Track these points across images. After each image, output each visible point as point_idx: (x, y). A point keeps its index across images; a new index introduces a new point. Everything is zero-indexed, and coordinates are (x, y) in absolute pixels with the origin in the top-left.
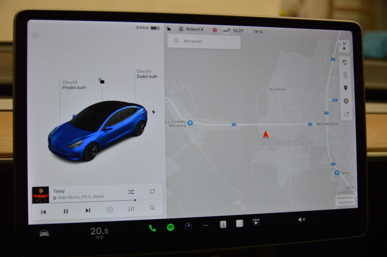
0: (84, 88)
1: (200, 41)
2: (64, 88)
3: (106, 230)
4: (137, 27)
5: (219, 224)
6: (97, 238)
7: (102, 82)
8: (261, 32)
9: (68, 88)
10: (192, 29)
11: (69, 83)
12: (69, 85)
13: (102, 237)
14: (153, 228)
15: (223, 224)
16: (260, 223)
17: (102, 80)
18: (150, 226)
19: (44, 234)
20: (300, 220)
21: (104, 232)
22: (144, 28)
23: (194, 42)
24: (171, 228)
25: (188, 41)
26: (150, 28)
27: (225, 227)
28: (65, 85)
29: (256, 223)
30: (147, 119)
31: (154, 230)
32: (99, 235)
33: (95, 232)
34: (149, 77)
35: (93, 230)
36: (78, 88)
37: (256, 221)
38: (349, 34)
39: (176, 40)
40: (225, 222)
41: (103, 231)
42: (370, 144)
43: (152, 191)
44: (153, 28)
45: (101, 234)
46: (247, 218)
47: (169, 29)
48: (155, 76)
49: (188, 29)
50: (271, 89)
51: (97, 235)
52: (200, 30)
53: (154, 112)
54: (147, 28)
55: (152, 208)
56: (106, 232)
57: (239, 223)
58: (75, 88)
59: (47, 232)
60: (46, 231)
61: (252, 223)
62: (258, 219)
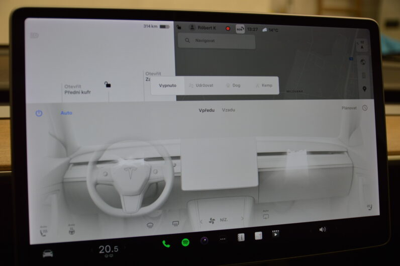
0: (88, 92)
1: (213, 41)
2: (67, 93)
3: (116, 247)
4: (145, 26)
5: (237, 237)
6: (106, 256)
7: (108, 86)
8: (276, 30)
9: (71, 93)
10: (204, 28)
11: (72, 87)
12: (72, 90)
13: (111, 256)
14: (166, 244)
15: (241, 237)
16: (280, 234)
17: (109, 83)
18: (164, 242)
19: (48, 254)
20: (321, 230)
21: (114, 250)
22: (152, 26)
23: (206, 41)
24: (186, 243)
25: (200, 41)
26: (159, 27)
27: (243, 240)
28: (68, 89)
29: (276, 235)
31: (168, 246)
32: (109, 254)
33: (104, 250)
35: (102, 248)
36: (82, 93)
37: (276, 233)
38: (366, 32)
39: (187, 40)
40: (243, 235)
41: (112, 249)
42: (390, 147)
44: (162, 27)
45: (111, 253)
46: (266, 230)
47: (179, 28)
49: (199, 27)
50: (288, 91)
51: (106, 253)
52: (213, 28)
54: (156, 26)
56: (116, 250)
57: (258, 236)
58: (79, 93)
59: (51, 252)
60: (49, 251)
61: (272, 234)
62: (278, 230)
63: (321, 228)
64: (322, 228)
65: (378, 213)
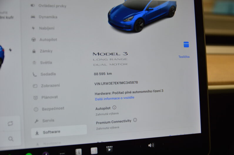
5: (74, 152)
15: (79, 152)
16: (113, 149)
20: (150, 145)
27: (81, 154)
29: (109, 150)
30: (3, 57)
34: (5, 17)
37: (109, 148)
40: (80, 150)
42: (211, 77)
43: (11, 124)
46: (101, 146)
53: (10, 50)
55: (11, 139)
57: (94, 150)
61: (106, 150)
62: (111, 146)
63: (149, 144)
64: (151, 144)
65: (199, 131)
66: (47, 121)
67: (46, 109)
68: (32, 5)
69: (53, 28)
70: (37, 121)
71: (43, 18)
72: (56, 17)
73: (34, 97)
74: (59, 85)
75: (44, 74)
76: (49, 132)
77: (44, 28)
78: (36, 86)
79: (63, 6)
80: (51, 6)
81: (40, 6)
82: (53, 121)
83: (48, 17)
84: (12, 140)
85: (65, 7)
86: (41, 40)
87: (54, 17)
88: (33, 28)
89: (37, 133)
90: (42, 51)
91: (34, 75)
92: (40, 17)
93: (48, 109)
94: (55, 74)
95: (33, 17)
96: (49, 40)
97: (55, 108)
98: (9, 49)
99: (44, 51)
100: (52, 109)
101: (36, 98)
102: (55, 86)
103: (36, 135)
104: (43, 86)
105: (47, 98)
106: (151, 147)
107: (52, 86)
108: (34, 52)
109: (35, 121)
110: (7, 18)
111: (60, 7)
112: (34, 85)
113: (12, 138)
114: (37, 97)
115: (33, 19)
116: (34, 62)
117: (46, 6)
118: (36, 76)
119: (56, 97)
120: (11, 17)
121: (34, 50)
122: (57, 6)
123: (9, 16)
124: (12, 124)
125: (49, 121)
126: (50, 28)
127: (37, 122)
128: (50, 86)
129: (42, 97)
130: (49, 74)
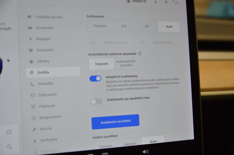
20: (144, 152)
34: (3, 29)
43: (9, 132)
48: (9, 29)
53: (8, 61)
62: (107, 153)
63: (144, 150)
64: (145, 151)
65: (192, 138)
66: (44, 129)
67: (43, 118)
68: (29, 17)
69: (50, 39)
70: (35, 129)
71: (40, 28)
72: (53, 28)
73: (32, 106)
74: (55, 94)
75: (42, 84)
76: (47, 140)
77: (41, 39)
78: (33, 95)
79: (59, 17)
80: (48, 17)
81: (37, 17)
82: (50, 129)
83: (44, 28)
84: (10, 148)
85: (61, 18)
86: (38, 50)
87: (50, 28)
88: (31, 39)
89: (35, 141)
90: (39, 61)
91: (31, 84)
92: (37, 28)
93: (45, 117)
94: (52, 84)
95: (30, 28)
96: (46, 50)
97: (52, 116)
98: (7, 59)
99: (41, 62)
100: (50, 117)
101: (33, 107)
102: (52, 95)
103: (34, 143)
104: (40, 95)
105: (44, 106)
106: (145, 153)
107: (49, 95)
108: (31, 62)
109: (33, 129)
110: (5, 29)
111: (56, 18)
112: (31, 95)
113: (10, 146)
114: (34, 105)
115: (30, 30)
116: (32, 71)
117: (43, 17)
118: (33, 86)
119: (53, 106)
120: (9, 28)
121: (31, 61)
122: (54, 17)
123: (7, 27)
124: (11, 133)
125: (46, 129)
126: (47, 39)
127: (35, 131)
128: (47, 95)
129: (40, 106)
130: (46, 84)
